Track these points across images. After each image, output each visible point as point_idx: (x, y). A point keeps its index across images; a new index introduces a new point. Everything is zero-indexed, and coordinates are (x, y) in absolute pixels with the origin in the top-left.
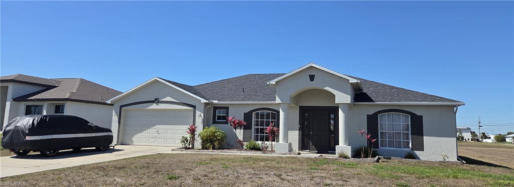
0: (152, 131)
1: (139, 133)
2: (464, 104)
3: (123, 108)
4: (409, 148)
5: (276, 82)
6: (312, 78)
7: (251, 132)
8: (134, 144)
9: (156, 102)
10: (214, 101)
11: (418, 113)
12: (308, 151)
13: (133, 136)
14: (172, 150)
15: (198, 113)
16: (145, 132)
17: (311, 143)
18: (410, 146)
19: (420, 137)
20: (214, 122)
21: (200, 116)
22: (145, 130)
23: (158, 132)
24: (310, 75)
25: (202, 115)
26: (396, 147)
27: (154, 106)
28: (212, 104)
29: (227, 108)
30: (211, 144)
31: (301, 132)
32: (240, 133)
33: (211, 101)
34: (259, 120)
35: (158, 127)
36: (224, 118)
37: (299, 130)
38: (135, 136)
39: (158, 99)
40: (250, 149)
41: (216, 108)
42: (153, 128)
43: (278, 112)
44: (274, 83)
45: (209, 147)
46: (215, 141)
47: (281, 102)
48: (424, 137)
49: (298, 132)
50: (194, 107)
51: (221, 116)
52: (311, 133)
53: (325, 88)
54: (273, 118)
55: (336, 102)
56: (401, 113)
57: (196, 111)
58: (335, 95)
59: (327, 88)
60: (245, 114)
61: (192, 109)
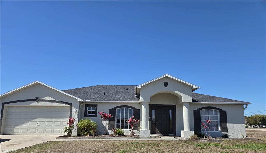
0: (32, 123)
1: (20, 125)
2: (251, 104)
3: (5, 105)
4: (218, 130)
5: (141, 87)
6: (166, 85)
7: (115, 122)
8: (15, 134)
9: (37, 100)
10: (87, 101)
11: (224, 109)
12: (155, 134)
13: (15, 127)
14: (57, 138)
15: (74, 109)
16: (25, 124)
17: (157, 129)
18: (220, 129)
19: (225, 124)
20: (86, 116)
21: (76, 111)
22: (26, 122)
23: (37, 123)
24: (164, 83)
25: (78, 110)
26: (211, 131)
27: (35, 104)
28: (85, 102)
29: (96, 106)
30: (88, 132)
31: (151, 122)
32: (106, 124)
33: (85, 100)
35: (38, 120)
36: (93, 113)
37: (149, 121)
38: (16, 128)
39: (39, 98)
40: (118, 135)
41: (87, 105)
42: (33, 121)
44: (140, 87)
45: (87, 134)
46: (90, 129)
47: (144, 101)
48: (228, 124)
50: (71, 104)
51: (91, 111)
52: (157, 122)
53: (175, 92)
54: (131, 112)
55: (182, 102)
56: (213, 109)
57: (73, 107)
58: (182, 97)
59: (177, 92)
60: (110, 109)
61: (69, 106)
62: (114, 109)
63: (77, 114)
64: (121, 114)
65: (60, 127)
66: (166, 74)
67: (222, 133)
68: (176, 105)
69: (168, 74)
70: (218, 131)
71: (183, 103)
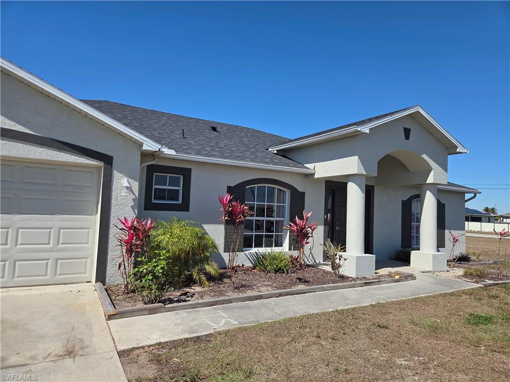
6: (407, 133)
10: (166, 151)
15: (119, 179)
21: (130, 186)
24: (404, 129)
29: (187, 173)
34: (256, 203)
36: (173, 195)
37: (325, 224)
44: (368, 132)
47: (365, 173)
48: (446, 231)
49: (323, 227)
51: (165, 189)
52: (337, 228)
53: (422, 156)
54: (281, 200)
57: (115, 171)
58: (432, 169)
59: (425, 156)
61: (101, 164)
62: (242, 187)
63: (133, 199)
64: (266, 204)
65: (50, 250)
66: (417, 106)
68: (375, 187)
69: (422, 108)
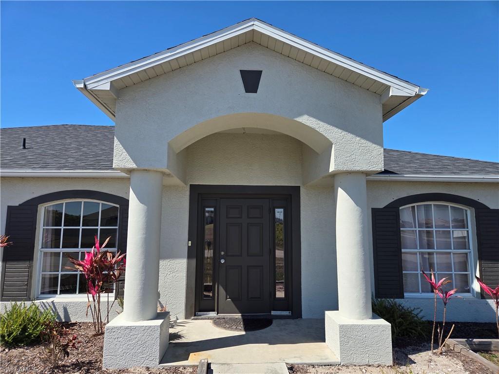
6: (251, 81)
7: (32, 266)
12: (214, 313)
17: (222, 291)
18: (475, 286)
24: (243, 73)
31: (194, 261)
34: (62, 228)
37: (189, 257)
43: (125, 203)
49: (184, 262)
52: (223, 261)
53: (300, 119)
55: (332, 168)
56: (450, 204)
58: (331, 144)
59: (306, 120)
60: (10, 209)
62: (31, 206)
66: (250, 19)
67: (487, 304)
68: (301, 189)
70: (468, 291)
71: (334, 175)
